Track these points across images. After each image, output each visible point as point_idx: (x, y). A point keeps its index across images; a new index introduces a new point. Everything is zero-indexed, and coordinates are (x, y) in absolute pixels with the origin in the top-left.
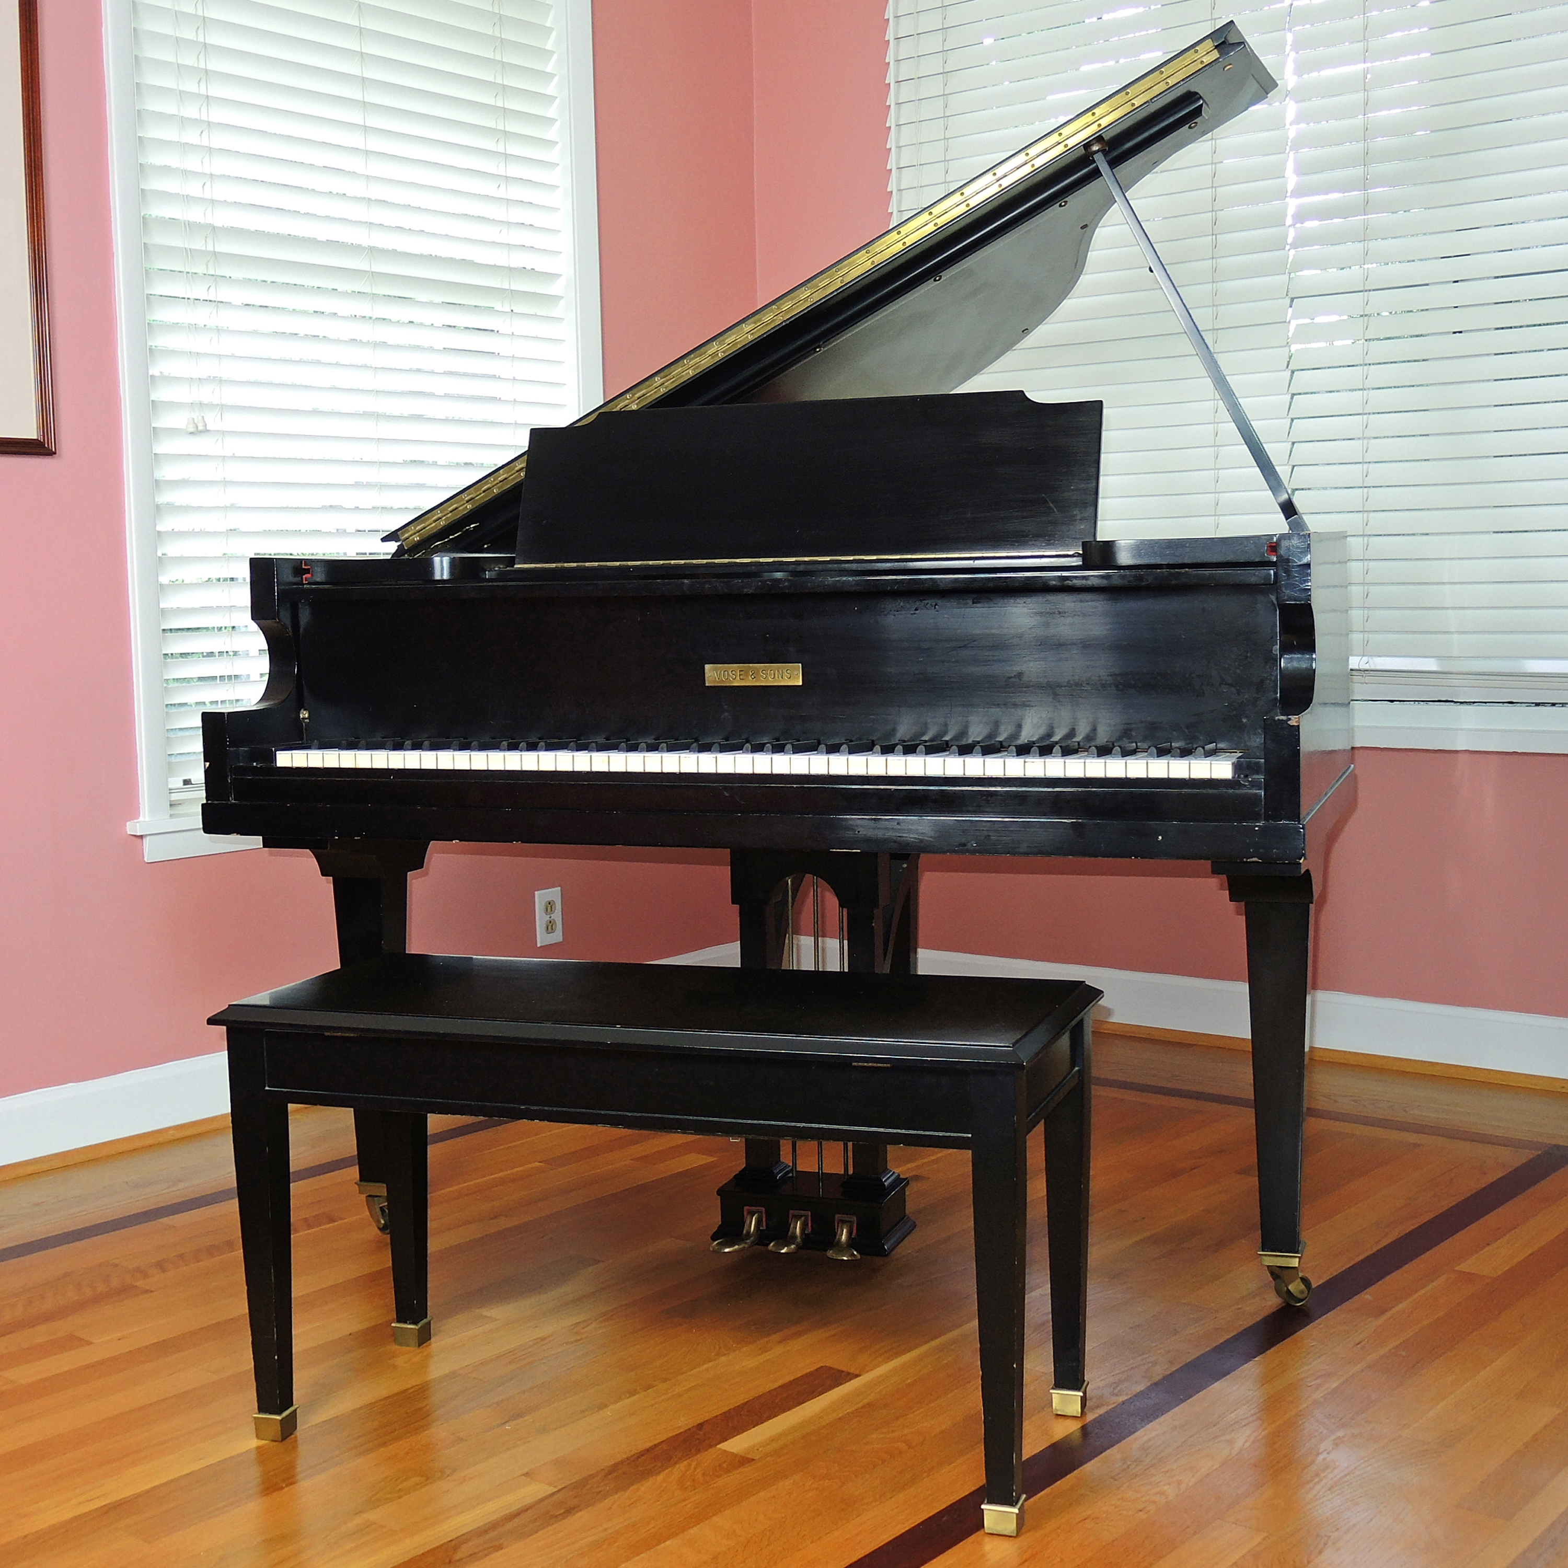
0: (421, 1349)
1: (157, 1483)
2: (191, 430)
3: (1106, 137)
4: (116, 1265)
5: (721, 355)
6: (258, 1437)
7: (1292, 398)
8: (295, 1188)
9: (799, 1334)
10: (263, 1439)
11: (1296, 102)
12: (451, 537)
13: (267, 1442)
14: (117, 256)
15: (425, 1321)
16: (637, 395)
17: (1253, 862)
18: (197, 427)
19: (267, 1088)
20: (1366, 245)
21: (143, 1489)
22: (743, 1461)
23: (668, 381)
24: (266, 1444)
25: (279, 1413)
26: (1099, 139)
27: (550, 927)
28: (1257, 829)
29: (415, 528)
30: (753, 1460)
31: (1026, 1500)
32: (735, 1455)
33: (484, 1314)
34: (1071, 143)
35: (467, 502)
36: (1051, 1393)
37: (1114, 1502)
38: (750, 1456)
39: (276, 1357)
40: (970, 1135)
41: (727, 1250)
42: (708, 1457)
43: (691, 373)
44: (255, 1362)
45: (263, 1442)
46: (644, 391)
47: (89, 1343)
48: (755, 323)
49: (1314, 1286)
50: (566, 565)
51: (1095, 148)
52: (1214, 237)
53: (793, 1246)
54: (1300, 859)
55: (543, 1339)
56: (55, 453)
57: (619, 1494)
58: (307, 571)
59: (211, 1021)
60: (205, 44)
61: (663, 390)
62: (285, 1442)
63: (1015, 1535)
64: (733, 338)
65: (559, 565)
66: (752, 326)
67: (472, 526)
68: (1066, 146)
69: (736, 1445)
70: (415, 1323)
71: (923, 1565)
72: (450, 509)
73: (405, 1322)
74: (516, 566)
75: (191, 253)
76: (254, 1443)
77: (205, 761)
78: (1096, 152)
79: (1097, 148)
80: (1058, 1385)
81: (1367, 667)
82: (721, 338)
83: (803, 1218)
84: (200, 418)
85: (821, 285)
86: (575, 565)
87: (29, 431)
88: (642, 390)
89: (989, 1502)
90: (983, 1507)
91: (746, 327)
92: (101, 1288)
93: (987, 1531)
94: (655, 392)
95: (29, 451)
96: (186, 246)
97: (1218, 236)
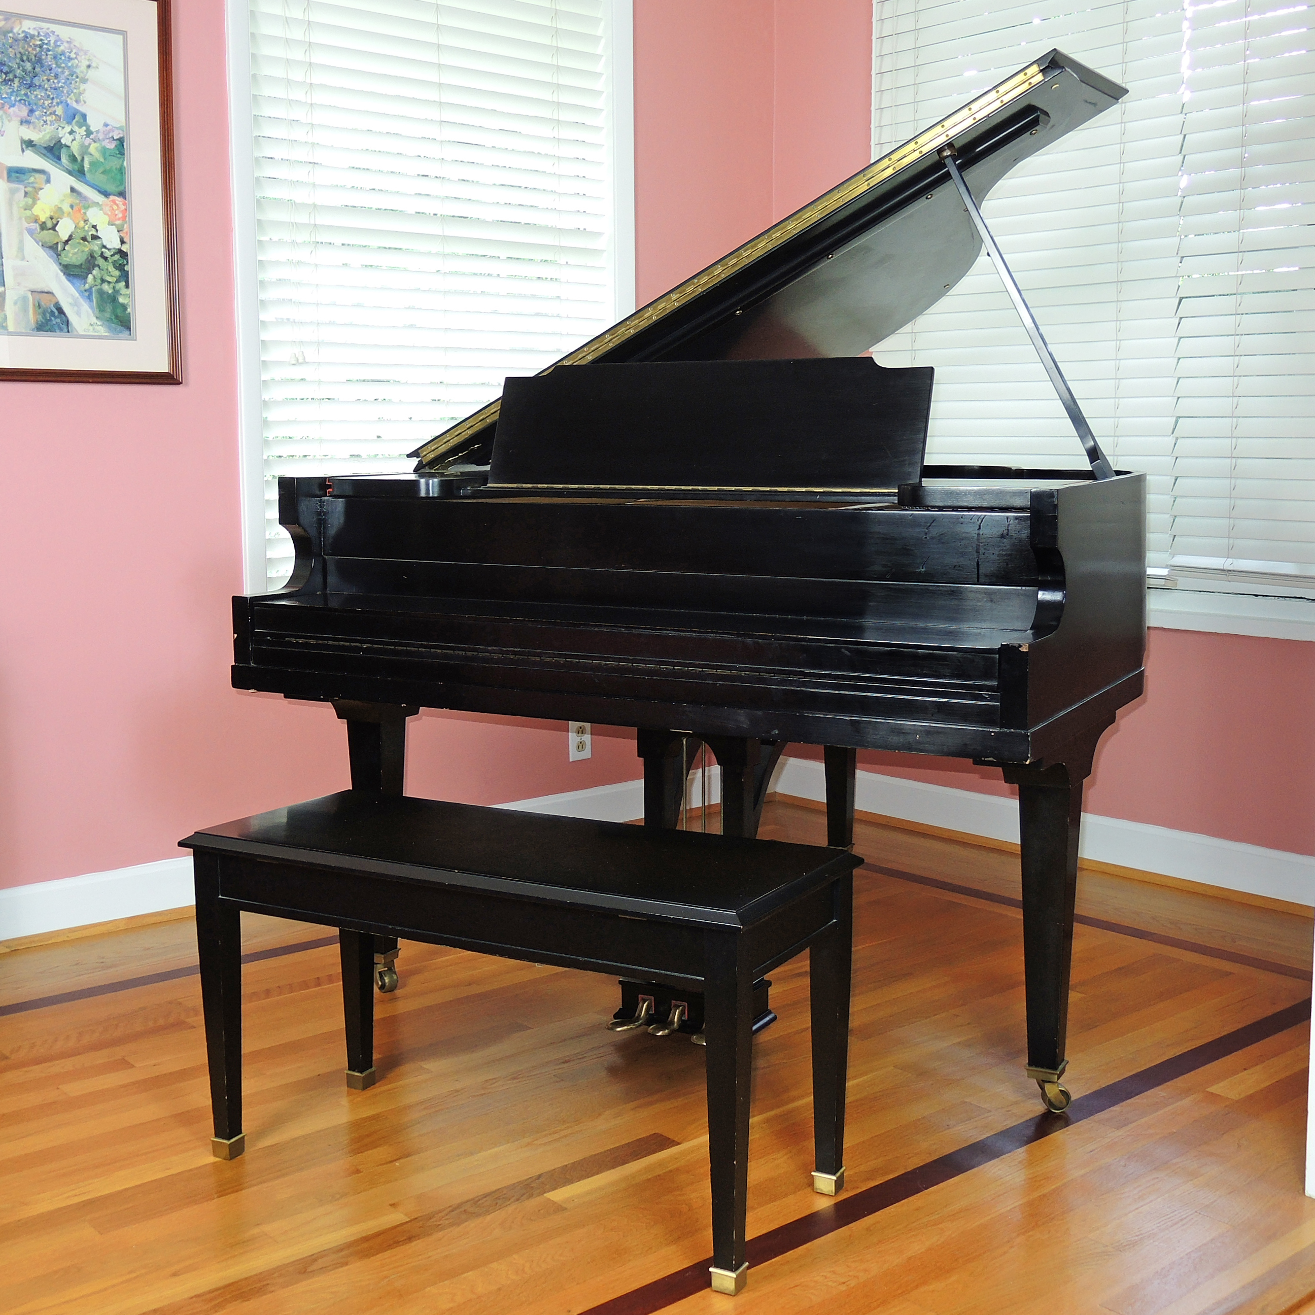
0: (364, 1092)
1: (127, 1186)
2: (294, 362)
3: (957, 146)
4: (180, 1004)
5: (654, 318)
6: (215, 1155)
7: (1179, 340)
8: (246, 969)
9: (651, 1103)
10: (217, 1157)
11: (1192, 92)
12: (460, 455)
13: (220, 1159)
14: (235, 231)
15: (370, 1070)
16: (592, 349)
17: (989, 761)
18: (298, 360)
19: (220, 897)
20: (1242, 213)
21: (117, 1190)
22: (559, 1208)
23: (615, 337)
24: (220, 1162)
25: (229, 1139)
26: (950, 145)
27: (580, 747)
28: (993, 734)
29: (431, 448)
30: (566, 1209)
31: (748, 1268)
32: (554, 1203)
33: (425, 1066)
34: (925, 150)
35: (468, 429)
36: (813, 1176)
37: (825, 1274)
38: (564, 1205)
39: (226, 1098)
40: (703, 979)
41: (619, 1029)
42: (532, 1203)
43: (632, 331)
44: (212, 1099)
45: (217, 1159)
46: (597, 346)
47: (133, 1066)
48: (680, 293)
49: (1073, 1099)
50: (524, 485)
51: (947, 153)
52: (1121, 204)
53: (667, 1031)
54: (1026, 761)
55: (457, 1091)
56: (181, 383)
57: (452, 1229)
58: (329, 486)
59: (181, 844)
60: (311, 63)
61: (611, 345)
62: (234, 1160)
63: (733, 1294)
64: (663, 305)
65: (519, 485)
66: (678, 295)
67: (476, 446)
68: (921, 152)
69: (558, 1195)
70: (361, 1072)
71: (651, 1312)
72: (456, 434)
73: (354, 1071)
74: (489, 485)
75: (295, 226)
76: (212, 1159)
77: (234, 633)
78: (947, 157)
79: (949, 153)
80: (819, 1169)
81: (1231, 568)
82: (654, 305)
83: (681, 1008)
84: (301, 353)
85: (731, 263)
86: (530, 486)
87: (162, 366)
88: (595, 345)
89: (716, 1267)
90: (711, 1269)
91: (674, 296)
92: (161, 1022)
93: (714, 1289)
94: (605, 347)
95: (161, 382)
96: (292, 221)
97: (1124, 204)
